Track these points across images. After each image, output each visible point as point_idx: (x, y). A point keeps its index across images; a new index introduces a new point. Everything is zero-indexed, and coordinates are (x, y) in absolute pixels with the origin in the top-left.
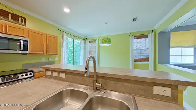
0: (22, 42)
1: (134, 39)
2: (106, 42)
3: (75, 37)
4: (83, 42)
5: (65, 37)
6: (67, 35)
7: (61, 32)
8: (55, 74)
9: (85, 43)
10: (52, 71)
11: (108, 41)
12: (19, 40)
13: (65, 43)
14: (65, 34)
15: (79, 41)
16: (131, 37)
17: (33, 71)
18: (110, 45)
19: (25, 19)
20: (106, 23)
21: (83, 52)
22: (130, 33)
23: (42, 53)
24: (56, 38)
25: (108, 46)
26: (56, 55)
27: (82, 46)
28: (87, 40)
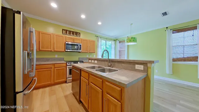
0: (79, 46)
1: (173, 33)
2: (130, 41)
3: (107, 39)
4: (113, 42)
5: (100, 40)
6: (101, 39)
7: (97, 37)
8: (93, 61)
9: (115, 44)
10: (92, 59)
11: (133, 40)
12: (78, 45)
13: (99, 44)
14: (100, 38)
15: (110, 42)
16: (169, 32)
17: (83, 61)
18: (135, 43)
19: (80, 33)
20: (132, 24)
21: (114, 52)
22: (167, 28)
23: (87, 51)
24: (94, 42)
25: (134, 45)
26: (94, 53)
27: (113, 46)
28: (117, 41)
